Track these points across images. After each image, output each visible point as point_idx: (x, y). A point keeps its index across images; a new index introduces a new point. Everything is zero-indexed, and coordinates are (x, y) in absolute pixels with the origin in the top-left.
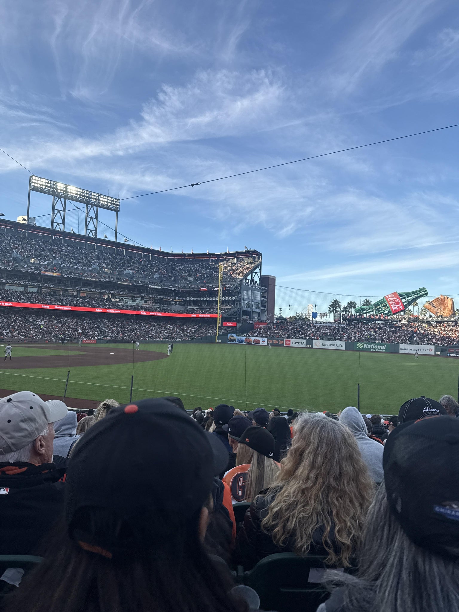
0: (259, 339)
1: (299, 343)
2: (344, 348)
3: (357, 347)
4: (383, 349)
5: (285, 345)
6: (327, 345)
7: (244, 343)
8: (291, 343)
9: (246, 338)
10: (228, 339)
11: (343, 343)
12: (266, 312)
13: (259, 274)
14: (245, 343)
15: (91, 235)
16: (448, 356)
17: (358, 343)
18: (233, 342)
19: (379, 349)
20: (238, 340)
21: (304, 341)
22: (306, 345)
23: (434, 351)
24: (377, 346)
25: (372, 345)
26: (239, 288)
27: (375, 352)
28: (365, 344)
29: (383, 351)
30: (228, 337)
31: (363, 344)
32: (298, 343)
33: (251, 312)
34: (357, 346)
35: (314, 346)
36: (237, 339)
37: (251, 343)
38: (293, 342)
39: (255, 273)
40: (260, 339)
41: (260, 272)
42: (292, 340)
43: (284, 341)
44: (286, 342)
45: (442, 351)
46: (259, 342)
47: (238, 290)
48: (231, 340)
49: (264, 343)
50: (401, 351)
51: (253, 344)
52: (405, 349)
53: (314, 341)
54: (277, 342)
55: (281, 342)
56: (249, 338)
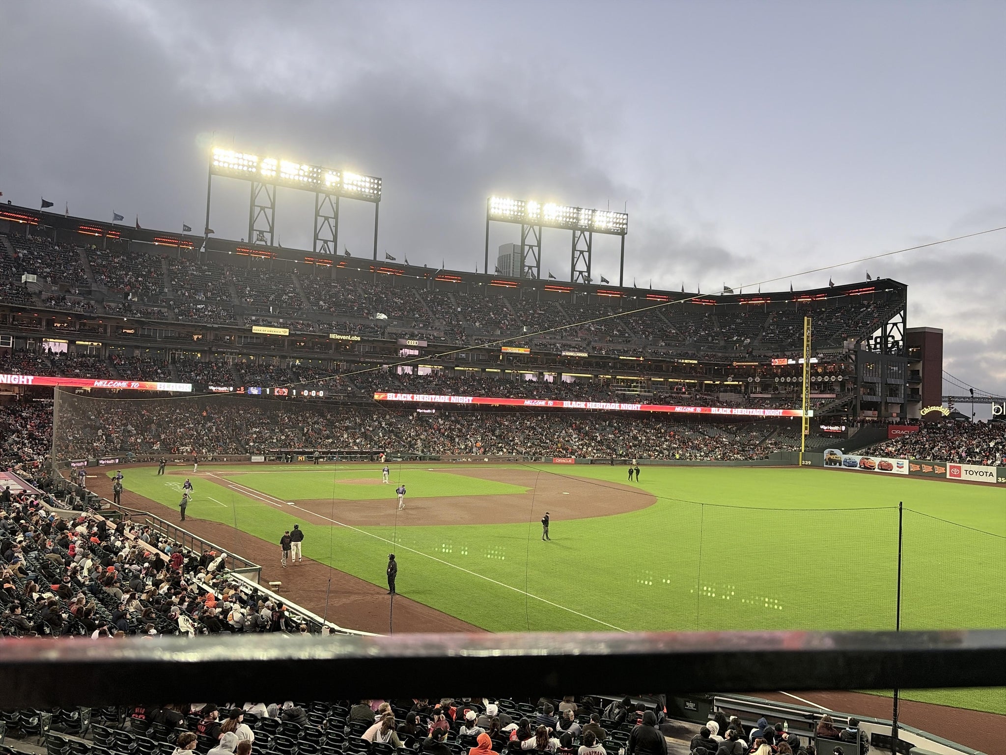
0: (890, 462)
1: (981, 474)
5: (948, 476)
7: (857, 468)
8: (963, 473)
9: (863, 459)
10: (826, 460)
12: (921, 402)
13: (901, 326)
14: (860, 467)
15: (581, 280)
18: (835, 464)
20: (846, 462)
21: (993, 470)
22: (997, 478)
26: (853, 357)
30: (825, 455)
32: (978, 473)
33: (883, 404)
36: (843, 460)
37: (874, 469)
38: (966, 471)
39: (892, 325)
40: (893, 461)
41: (904, 321)
42: (965, 467)
43: (945, 466)
44: (950, 471)
46: (890, 467)
47: (851, 361)
48: (831, 461)
49: (902, 470)
51: (877, 470)
54: (930, 469)
55: (939, 470)
56: (868, 459)
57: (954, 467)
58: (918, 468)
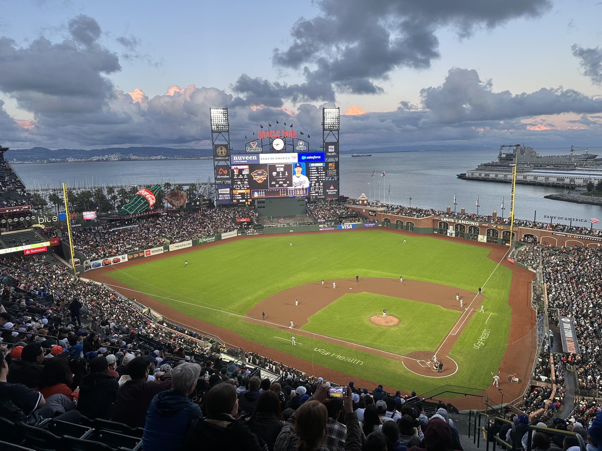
0: (118, 258)
2: (191, 245)
5: (145, 256)
6: (180, 246)
8: (151, 252)
9: (104, 260)
10: (84, 268)
11: (190, 242)
14: (103, 265)
16: (247, 235)
17: (200, 239)
18: (88, 269)
19: (211, 240)
20: (94, 265)
21: (162, 248)
22: (164, 250)
24: (210, 238)
25: (207, 239)
27: (210, 242)
28: (203, 239)
29: (213, 241)
30: (84, 265)
32: (157, 251)
34: (199, 241)
35: (170, 250)
36: (91, 265)
37: (111, 264)
40: (120, 257)
42: (151, 250)
43: (143, 252)
44: (146, 253)
45: (242, 232)
46: (119, 260)
48: (87, 267)
49: (124, 260)
50: (222, 238)
51: (112, 264)
53: (170, 246)
54: (137, 255)
55: (141, 255)
56: (106, 260)
57: (147, 251)
58: (132, 256)
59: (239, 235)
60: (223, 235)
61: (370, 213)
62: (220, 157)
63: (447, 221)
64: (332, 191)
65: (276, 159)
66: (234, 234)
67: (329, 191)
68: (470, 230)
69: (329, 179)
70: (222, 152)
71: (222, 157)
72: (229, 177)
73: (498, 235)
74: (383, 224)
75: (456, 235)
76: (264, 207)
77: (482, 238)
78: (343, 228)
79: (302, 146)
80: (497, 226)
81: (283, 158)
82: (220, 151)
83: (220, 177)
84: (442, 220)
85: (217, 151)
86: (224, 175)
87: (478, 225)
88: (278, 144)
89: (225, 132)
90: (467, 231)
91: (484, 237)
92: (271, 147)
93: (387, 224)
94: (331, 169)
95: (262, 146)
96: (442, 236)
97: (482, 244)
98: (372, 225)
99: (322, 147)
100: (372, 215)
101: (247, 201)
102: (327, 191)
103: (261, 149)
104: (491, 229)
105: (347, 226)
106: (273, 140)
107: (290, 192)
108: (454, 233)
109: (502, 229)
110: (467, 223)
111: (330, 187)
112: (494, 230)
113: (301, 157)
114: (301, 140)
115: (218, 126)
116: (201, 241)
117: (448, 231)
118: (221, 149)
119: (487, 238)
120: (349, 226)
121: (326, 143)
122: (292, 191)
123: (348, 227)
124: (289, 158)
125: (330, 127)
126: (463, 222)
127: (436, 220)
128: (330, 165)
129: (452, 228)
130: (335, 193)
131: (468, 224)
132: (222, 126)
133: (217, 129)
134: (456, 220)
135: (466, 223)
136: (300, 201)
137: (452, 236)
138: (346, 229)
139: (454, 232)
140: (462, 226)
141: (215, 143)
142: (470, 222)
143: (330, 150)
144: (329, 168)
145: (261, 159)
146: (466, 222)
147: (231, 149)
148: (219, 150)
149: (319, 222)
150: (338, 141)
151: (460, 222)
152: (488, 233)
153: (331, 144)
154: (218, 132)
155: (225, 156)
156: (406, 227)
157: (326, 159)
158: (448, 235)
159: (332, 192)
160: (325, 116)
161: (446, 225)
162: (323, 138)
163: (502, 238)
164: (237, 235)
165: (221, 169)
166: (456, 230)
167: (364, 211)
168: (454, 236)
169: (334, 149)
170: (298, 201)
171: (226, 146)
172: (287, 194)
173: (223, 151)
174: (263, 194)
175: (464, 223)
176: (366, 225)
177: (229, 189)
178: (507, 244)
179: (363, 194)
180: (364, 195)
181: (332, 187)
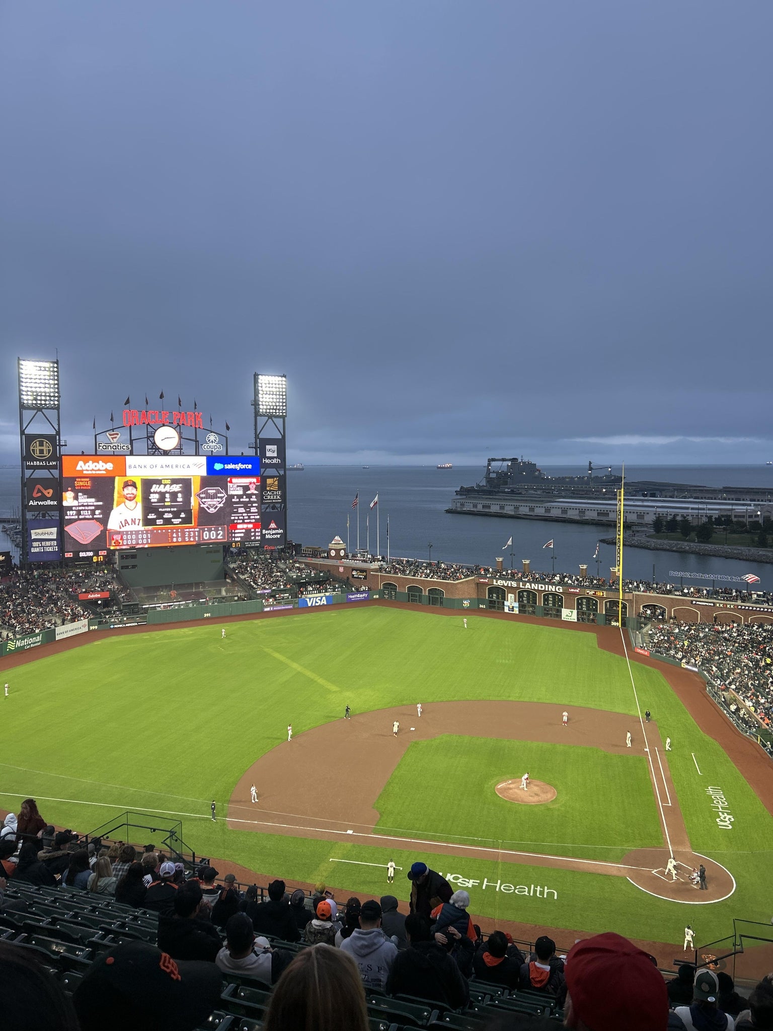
3: (8, 650)
4: (38, 642)
16: (111, 628)
17: (9, 642)
19: (34, 643)
23: (87, 627)
24: (31, 639)
25: (26, 640)
27: (31, 648)
28: (18, 641)
29: (39, 644)
31: (15, 641)
34: (8, 647)
45: (100, 623)
50: (58, 638)
52: (61, 633)
59: (91, 628)
60: (58, 630)
61: (354, 573)
62: (37, 460)
63: (503, 586)
64: (274, 532)
65: (162, 467)
66: (81, 626)
67: (267, 532)
68: (546, 600)
69: (267, 508)
70: (41, 451)
71: (42, 461)
72: (55, 503)
73: (597, 608)
74: (381, 593)
75: (520, 611)
76: (134, 567)
77: (569, 614)
78: (310, 605)
79: (214, 444)
80: (595, 592)
81: (177, 466)
82: (38, 448)
83: (35, 503)
84: (495, 583)
85: (31, 448)
86: (44, 498)
87: (561, 591)
88: (166, 437)
89: (52, 408)
90: (540, 602)
91: (572, 612)
92: (149, 443)
93: (390, 594)
94: (270, 491)
95: (131, 442)
96: (493, 612)
97: (568, 625)
98: (361, 596)
99: (252, 447)
100: (358, 578)
101: (97, 555)
102: (264, 532)
103: (130, 447)
104: (584, 598)
105: (317, 601)
106: (156, 430)
107: (189, 534)
108: (516, 607)
109: (605, 596)
110: (542, 587)
111: (270, 525)
112: (588, 599)
113: (214, 465)
114: (212, 432)
115: (37, 395)
116: (11, 646)
117: (506, 603)
118: (41, 444)
119: (578, 614)
120: (321, 600)
121: (261, 439)
122: (194, 532)
123: (319, 602)
124: (188, 467)
125: (270, 409)
126: (535, 586)
127: (484, 583)
128: (269, 481)
129: (513, 598)
130: (279, 536)
131: (543, 589)
132: (45, 396)
133: (34, 402)
134: (521, 583)
135: (540, 589)
136: (211, 552)
137: (514, 612)
138: (315, 606)
139: (516, 605)
140: (532, 594)
141: (26, 432)
142: (547, 586)
143: (268, 454)
144: (268, 489)
145: (130, 467)
146: (540, 585)
147: (62, 445)
148: (36, 447)
149: (259, 594)
150: (284, 436)
151: (528, 586)
152: (578, 604)
153: (271, 442)
154: (33, 408)
155: (49, 460)
156: (428, 597)
157: (262, 470)
158: (506, 610)
159: (273, 534)
160: (260, 388)
161: (501, 593)
162: (256, 429)
163: (604, 613)
164: (89, 628)
165: (39, 486)
166: (519, 601)
167: (341, 569)
168: (518, 613)
169: (276, 453)
170: (208, 552)
171: (53, 439)
172: (184, 540)
173: (44, 448)
174: (132, 539)
175: (536, 588)
176: (351, 597)
177: (54, 530)
178: (614, 624)
179: (337, 538)
180: (340, 539)
181: (273, 525)
